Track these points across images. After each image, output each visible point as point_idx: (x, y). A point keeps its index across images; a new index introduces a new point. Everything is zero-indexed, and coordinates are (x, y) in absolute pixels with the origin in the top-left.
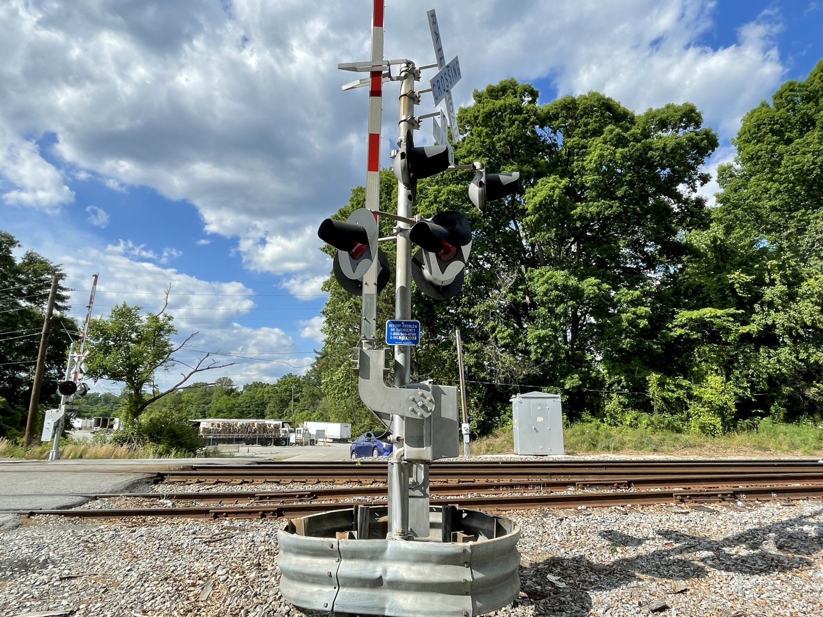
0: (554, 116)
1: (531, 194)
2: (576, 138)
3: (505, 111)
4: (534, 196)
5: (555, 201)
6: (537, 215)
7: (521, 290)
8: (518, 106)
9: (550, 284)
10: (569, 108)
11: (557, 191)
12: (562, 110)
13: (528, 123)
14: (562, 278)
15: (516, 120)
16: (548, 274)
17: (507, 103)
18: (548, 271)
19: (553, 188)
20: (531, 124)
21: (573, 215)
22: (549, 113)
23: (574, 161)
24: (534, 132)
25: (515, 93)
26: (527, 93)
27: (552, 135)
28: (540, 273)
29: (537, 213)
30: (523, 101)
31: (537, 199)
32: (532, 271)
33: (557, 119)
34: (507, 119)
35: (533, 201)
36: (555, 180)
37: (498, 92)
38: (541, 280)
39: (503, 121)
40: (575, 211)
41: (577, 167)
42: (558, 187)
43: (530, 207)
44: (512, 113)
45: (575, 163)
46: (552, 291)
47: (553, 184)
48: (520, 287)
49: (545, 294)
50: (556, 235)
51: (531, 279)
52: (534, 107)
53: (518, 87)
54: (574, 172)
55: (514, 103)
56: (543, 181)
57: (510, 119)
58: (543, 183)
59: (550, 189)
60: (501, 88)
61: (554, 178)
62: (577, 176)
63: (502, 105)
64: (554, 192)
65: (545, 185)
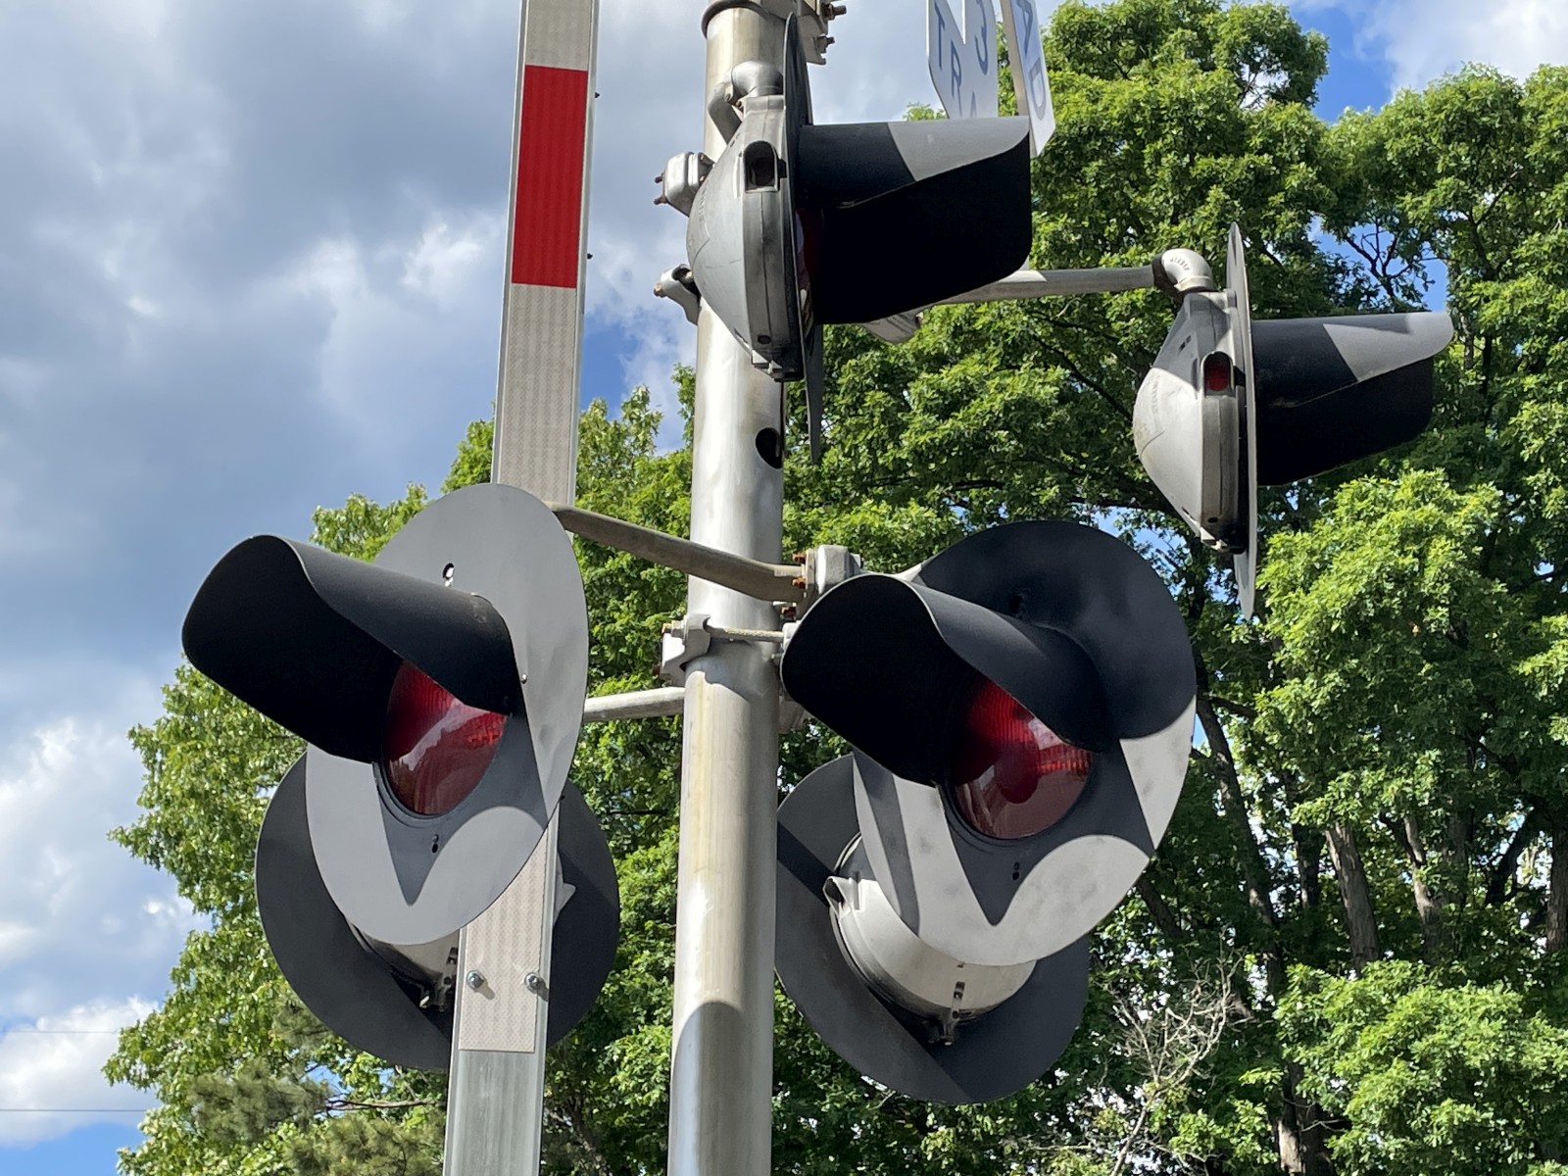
0: (1412, 171)
1: (1300, 563)
2: (1529, 282)
4: (1313, 573)
5: (1429, 601)
6: (1333, 677)
7: (1253, 1093)
8: (1219, 108)
9: (1425, 1063)
11: (1440, 551)
12: (1448, 139)
13: (1278, 199)
14: (1487, 1029)
15: (1212, 180)
16: (1407, 1005)
17: (1165, 94)
18: (1404, 989)
19: (1417, 536)
20: (1288, 204)
21: (1530, 683)
22: (1380, 150)
23: (1522, 395)
24: (1300, 247)
25: (1202, 49)
27: (1396, 266)
28: (1362, 1000)
29: (1334, 663)
30: (1245, 88)
31: (1333, 593)
32: (1312, 987)
35: (1312, 600)
37: (1116, 38)
38: (1370, 1040)
39: (1143, 184)
40: (1539, 660)
43: (1295, 635)
45: (1528, 411)
46: (1431, 1100)
48: (1251, 1077)
49: (1397, 1119)
50: (1443, 782)
51: (1309, 1032)
52: (1301, 119)
53: (1217, 22)
54: (1526, 454)
55: (1201, 97)
56: (1363, 497)
57: (1180, 175)
58: (1359, 505)
59: (1403, 540)
60: (1132, 23)
61: (1421, 481)
62: (1542, 476)
63: (1136, 106)
64: (1421, 556)
65: (1371, 520)
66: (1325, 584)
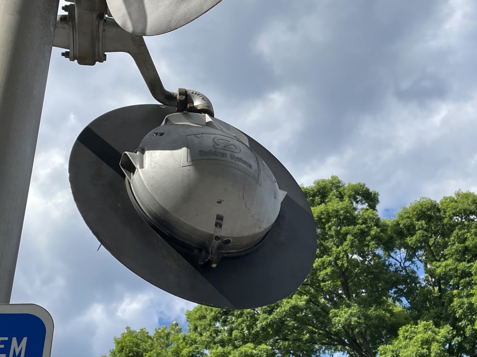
0: (408, 230)
2: (450, 261)
11: (435, 347)
12: (418, 219)
17: (330, 209)
25: (341, 197)
26: (359, 198)
33: (413, 233)
34: (333, 234)
36: (426, 329)
41: (460, 307)
42: (434, 340)
52: (373, 214)
53: (344, 190)
55: (341, 209)
65: (411, 339)
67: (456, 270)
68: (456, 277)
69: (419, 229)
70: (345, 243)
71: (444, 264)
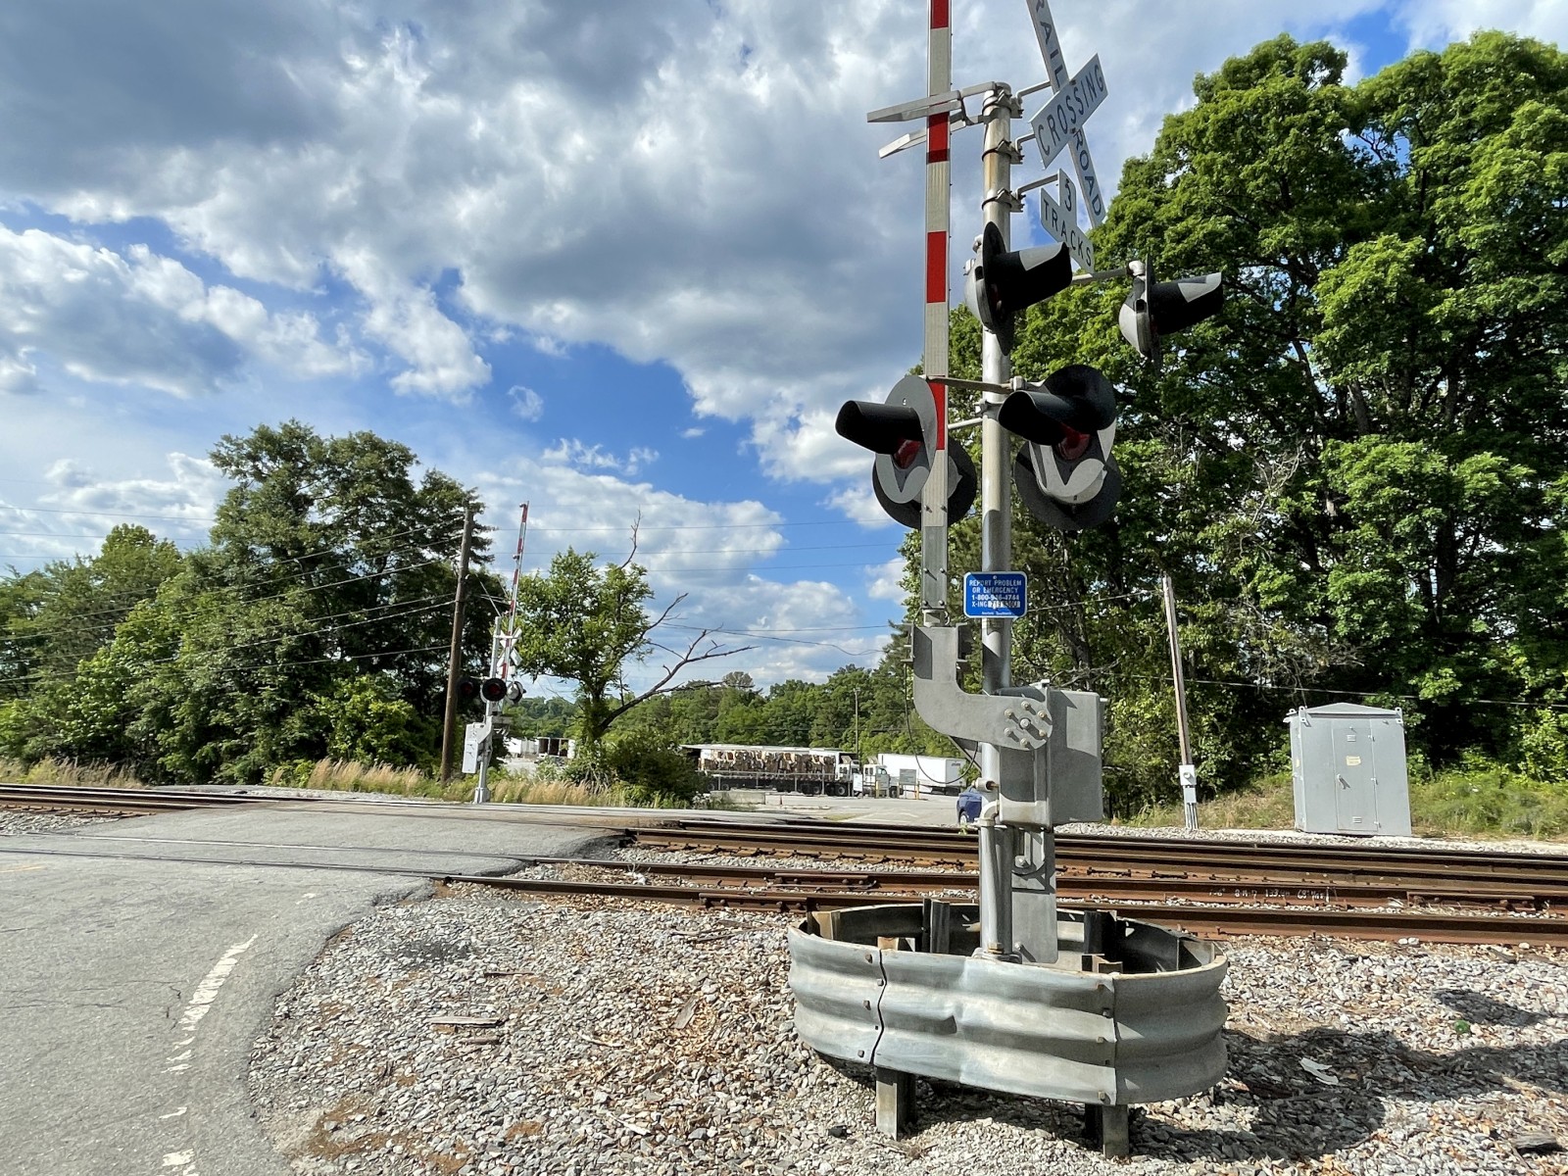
0: (1386, 103)
1: (1332, 282)
2: (1442, 144)
3: (1266, 109)
4: (1337, 285)
5: (1389, 290)
6: (1345, 326)
7: (1311, 489)
8: (1295, 93)
9: (1380, 473)
10: (1423, 80)
11: (1394, 269)
12: (1404, 86)
13: (1322, 129)
14: (1407, 459)
15: (1292, 126)
16: (1374, 452)
17: (1271, 91)
18: (1376, 445)
19: (1384, 264)
20: (1327, 130)
21: (1434, 318)
22: (1371, 97)
23: (1436, 196)
24: (1337, 146)
25: (1289, 66)
26: (1317, 63)
27: (1382, 145)
28: (1355, 451)
29: (1346, 320)
30: (1307, 81)
31: (1345, 292)
32: (1337, 447)
33: (1394, 107)
34: (1271, 128)
35: (1336, 297)
36: (1387, 245)
37: (1250, 70)
38: (1358, 466)
39: (1263, 131)
40: (1437, 308)
41: (1444, 209)
42: (1394, 259)
43: (1329, 312)
44: (1284, 110)
45: (1439, 202)
46: (1382, 487)
47: (1384, 255)
48: (1309, 484)
49: (1367, 495)
50: (1392, 363)
51: (1334, 464)
52: (1333, 91)
53: (1297, 53)
54: (1437, 222)
55: (1287, 90)
56: (1360, 250)
57: (1278, 126)
58: (1358, 254)
59: (1377, 267)
60: (1257, 62)
61: (1386, 240)
62: (1445, 230)
63: (1258, 99)
64: (1385, 272)
65: (1363, 260)
66: (1342, 290)
67: (1448, 157)
68: (1446, 166)
69: (1403, 102)
70: (1288, 140)
71: (1430, 150)
